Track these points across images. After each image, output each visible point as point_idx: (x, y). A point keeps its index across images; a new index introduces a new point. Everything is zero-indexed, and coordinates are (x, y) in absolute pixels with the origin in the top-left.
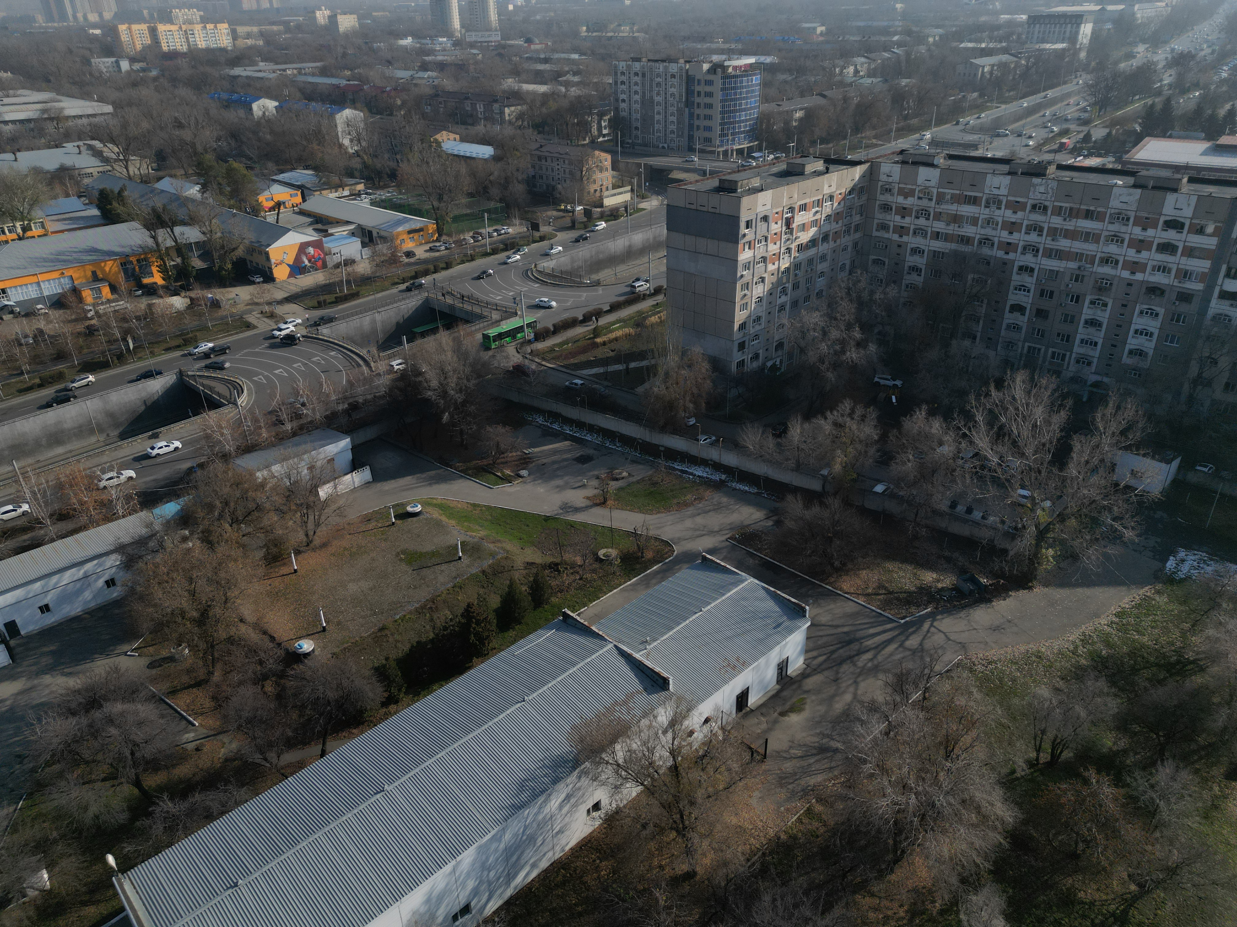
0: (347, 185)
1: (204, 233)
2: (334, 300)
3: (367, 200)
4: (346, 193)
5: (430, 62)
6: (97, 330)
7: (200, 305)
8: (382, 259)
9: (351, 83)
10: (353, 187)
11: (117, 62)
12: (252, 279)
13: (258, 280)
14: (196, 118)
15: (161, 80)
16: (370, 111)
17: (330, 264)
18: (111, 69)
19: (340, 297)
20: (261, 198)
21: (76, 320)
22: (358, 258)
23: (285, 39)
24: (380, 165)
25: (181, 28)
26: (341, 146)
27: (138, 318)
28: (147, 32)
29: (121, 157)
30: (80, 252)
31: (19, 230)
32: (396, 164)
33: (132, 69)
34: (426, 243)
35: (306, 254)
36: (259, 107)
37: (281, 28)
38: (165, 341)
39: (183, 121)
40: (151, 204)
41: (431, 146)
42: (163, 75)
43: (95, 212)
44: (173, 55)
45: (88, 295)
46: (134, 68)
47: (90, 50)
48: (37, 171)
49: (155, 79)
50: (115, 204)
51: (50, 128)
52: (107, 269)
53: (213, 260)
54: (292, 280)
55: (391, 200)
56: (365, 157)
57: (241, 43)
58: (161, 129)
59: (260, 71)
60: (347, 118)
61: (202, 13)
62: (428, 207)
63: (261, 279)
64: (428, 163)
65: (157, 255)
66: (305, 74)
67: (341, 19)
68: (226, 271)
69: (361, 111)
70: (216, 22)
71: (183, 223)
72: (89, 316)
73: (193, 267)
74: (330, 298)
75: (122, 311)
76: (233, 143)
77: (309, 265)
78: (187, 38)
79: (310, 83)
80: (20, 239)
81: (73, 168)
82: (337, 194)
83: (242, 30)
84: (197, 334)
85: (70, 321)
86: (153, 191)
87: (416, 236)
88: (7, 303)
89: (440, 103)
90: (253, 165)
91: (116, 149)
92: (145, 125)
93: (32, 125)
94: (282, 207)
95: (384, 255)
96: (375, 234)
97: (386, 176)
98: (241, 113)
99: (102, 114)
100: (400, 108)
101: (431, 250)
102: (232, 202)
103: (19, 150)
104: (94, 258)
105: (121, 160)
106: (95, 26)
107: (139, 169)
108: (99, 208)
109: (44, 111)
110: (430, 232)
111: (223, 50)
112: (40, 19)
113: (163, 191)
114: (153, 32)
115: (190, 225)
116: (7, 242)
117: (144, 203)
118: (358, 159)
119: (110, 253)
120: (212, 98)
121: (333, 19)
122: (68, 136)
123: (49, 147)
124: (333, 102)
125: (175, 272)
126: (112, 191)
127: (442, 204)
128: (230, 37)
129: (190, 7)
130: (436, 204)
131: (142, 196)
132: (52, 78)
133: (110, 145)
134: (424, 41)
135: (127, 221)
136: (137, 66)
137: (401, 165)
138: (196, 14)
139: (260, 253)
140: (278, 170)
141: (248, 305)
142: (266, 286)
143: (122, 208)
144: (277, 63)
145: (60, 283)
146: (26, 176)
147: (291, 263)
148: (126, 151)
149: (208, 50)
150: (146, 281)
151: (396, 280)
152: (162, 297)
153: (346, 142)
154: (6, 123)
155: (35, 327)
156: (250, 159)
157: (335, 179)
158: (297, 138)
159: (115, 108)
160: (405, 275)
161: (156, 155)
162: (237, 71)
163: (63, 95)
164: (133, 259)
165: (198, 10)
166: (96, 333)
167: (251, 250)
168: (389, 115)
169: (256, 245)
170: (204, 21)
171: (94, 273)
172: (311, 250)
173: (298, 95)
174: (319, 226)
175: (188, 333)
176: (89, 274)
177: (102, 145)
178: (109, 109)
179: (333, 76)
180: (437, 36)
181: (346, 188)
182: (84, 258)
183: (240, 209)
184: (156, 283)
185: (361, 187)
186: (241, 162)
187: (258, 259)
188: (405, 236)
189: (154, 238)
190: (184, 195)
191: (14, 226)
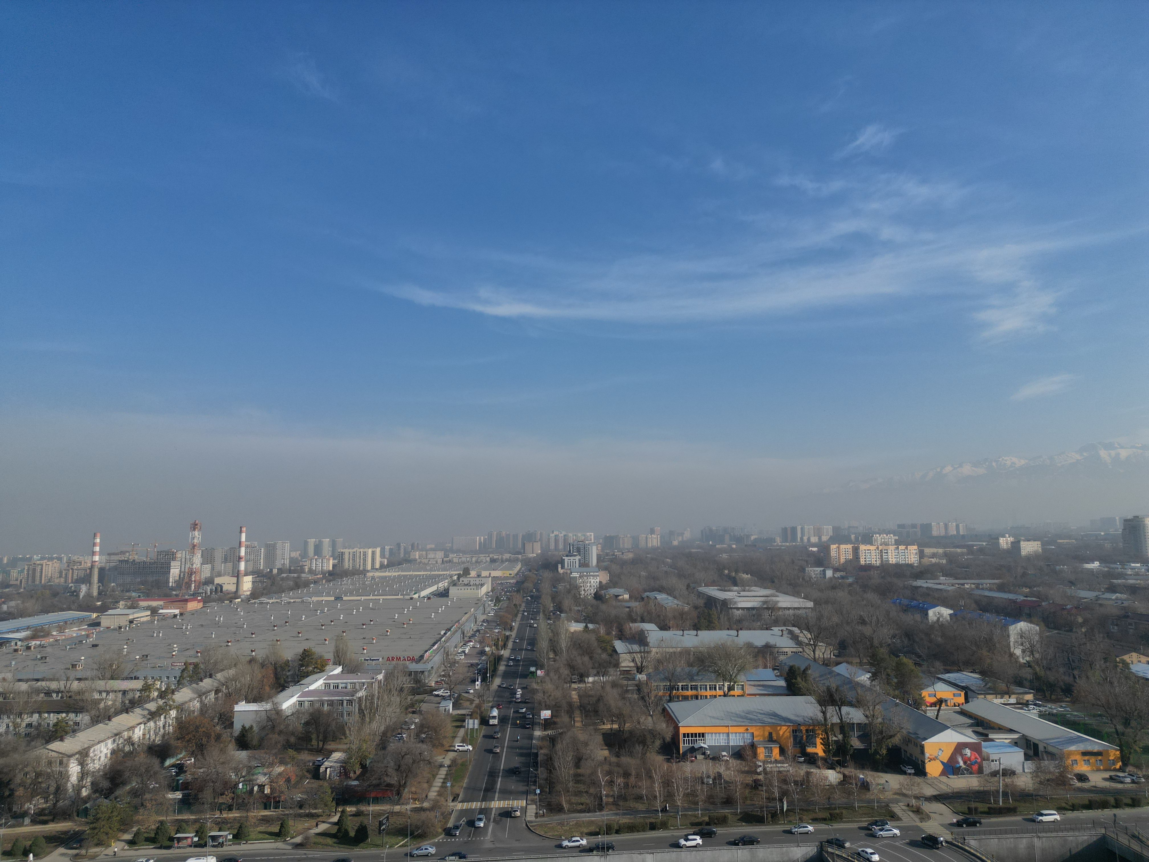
0: (1014, 693)
1: (866, 716)
2: (986, 810)
3: (1035, 711)
4: (1013, 700)
5: (1119, 585)
6: (762, 786)
7: (851, 784)
8: (1048, 777)
9: (1029, 599)
10: (1021, 696)
11: (824, 571)
12: (903, 768)
13: (909, 771)
14: (877, 618)
15: (855, 586)
16: (1047, 626)
17: (987, 771)
18: (818, 576)
19: (994, 809)
20: (925, 693)
21: (747, 772)
22: (1019, 769)
23: (967, 559)
24: (1053, 678)
25: (878, 548)
26: (1011, 655)
27: (796, 783)
28: (851, 550)
29: (812, 643)
30: (764, 714)
31: (726, 689)
32: (1072, 679)
33: (834, 577)
34: (1106, 770)
35: (962, 755)
36: (934, 613)
37: (965, 550)
38: (814, 811)
39: (866, 619)
40: (827, 683)
41: (1116, 666)
42: (857, 582)
43: (782, 683)
44: (868, 567)
45: (761, 752)
46: (836, 576)
47: (807, 561)
48: (749, 646)
49: (850, 585)
50: (799, 679)
51: (766, 615)
52: (781, 733)
53: (871, 743)
54: (944, 779)
55: (1065, 715)
56: (1038, 669)
57: (926, 561)
58: (848, 623)
59: (940, 584)
60: (1021, 630)
61: (897, 538)
62: (1109, 729)
63: (913, 771)
64: (1111, 683)
65: (823, 728)
66: (982, 589)
67: (1023, 544)
68: (880, 755)
69: (1037, 625)
70: (907, 544)
71: (851, 704)
72: (758, 771)
73: (852, 746)
74: (982, 807)
75: (785, 773)
76: (906, 641)
77: (964, 766)
78: (882, 556)
79: (986, 596)
80: (725, 695)
81: (774, 647)
82: (1002, 701)
83: (928, 551)
84: (844, 811)
85: (743, 772)
86: (831, 672)
87: (1093, 759)
88: (703, 745)
89: (1130, 624)
90: (921, 662)
91: (809, 636)
92: (835, 619)
93: (754, 612)
94: (943, 704)
95: (1050, 773)
96: (1041, 748)
97: (1059, 690)
98: (918, 617)
99: (804, 608)
100: (1082, 625)
101: (1111, 779)
102: (897, 692)
103: (741, 629)
104: (773, 721)
105: (811, 645)
106: (814, 546)
107: (823, 654)
108: (786, 680)
109: (765, 602)
110: (1112, 758)
111: (911, 566)
112: (778, 540)
113: (839, 674)
114: (856, 550)
115: (856, 707)
116: (715, 696)
117: (822, 682)
118: (1029, 670)
119: (786, 720)
120: (894, 603)
121: (1016, 545)
122: (776, 622)
123: (762, 629)
124: (1008, 614)
125: (835, 747)
126: (799, 668)
127: (1129, 730)
128: (917, 556)
129: (888, 533)
130: (1120, 728)
131: (821, 676)
132: (776, 580)
133: (805, 632)
134: (1112, 566)
135: (805, 695)
136: (838, 574)
137: (1078, 681)
138: (892, 538)
139: (916, 745)
140: (945, 670)
141: (896, 794)
142: (918, 779)
143: (803, 683)
144: (956, 579)
145: (743, 737)
146: (741, 648)
147: (946, 762)
148: (816, 638)
149: (897, 565)
150: (810, 750)
151: (1064, 805)
152: (819, 768)
153: (1018, 652)
154: (738, 609)
155: (717, 770)
156: (919, 657)
157: (1002, 686)
158: (967, 643)
159: (815, 604)
160: (1076, 802)
161: (839, 644)
162: (920, 583)
163: (780, 592)
164: (803, 728)
165: (894, 536)
166: (760, 788)
167: (907, 740)
168: (1068, 631)
169: (913, 736)
170: (898, 543)
171: (770, 734)
172: (968, 752)
173: (974, 606)
174: (980, 729)
175: (835, 809)
176: (767, 734)
177: (799, 631)
178: (811, 604)
179: (1010, 592)
180: (1129, 562)
181: (1013, 696)
182: (766, 719)
183: (903, 700)
184: (817, 754)
185: (1029, 697)
186: (910, 658)
187: (911, 749)
188: (1078, 757)
189: (824, 713)
190: (856, 680)
191: (723, 685)
